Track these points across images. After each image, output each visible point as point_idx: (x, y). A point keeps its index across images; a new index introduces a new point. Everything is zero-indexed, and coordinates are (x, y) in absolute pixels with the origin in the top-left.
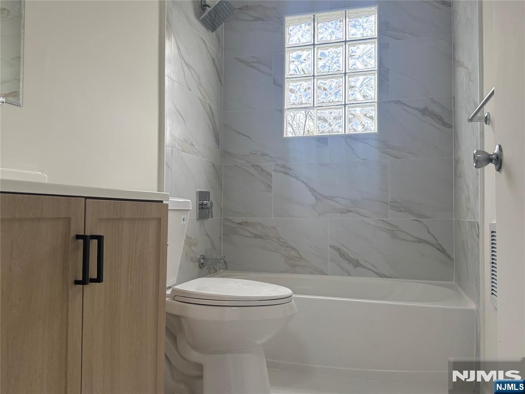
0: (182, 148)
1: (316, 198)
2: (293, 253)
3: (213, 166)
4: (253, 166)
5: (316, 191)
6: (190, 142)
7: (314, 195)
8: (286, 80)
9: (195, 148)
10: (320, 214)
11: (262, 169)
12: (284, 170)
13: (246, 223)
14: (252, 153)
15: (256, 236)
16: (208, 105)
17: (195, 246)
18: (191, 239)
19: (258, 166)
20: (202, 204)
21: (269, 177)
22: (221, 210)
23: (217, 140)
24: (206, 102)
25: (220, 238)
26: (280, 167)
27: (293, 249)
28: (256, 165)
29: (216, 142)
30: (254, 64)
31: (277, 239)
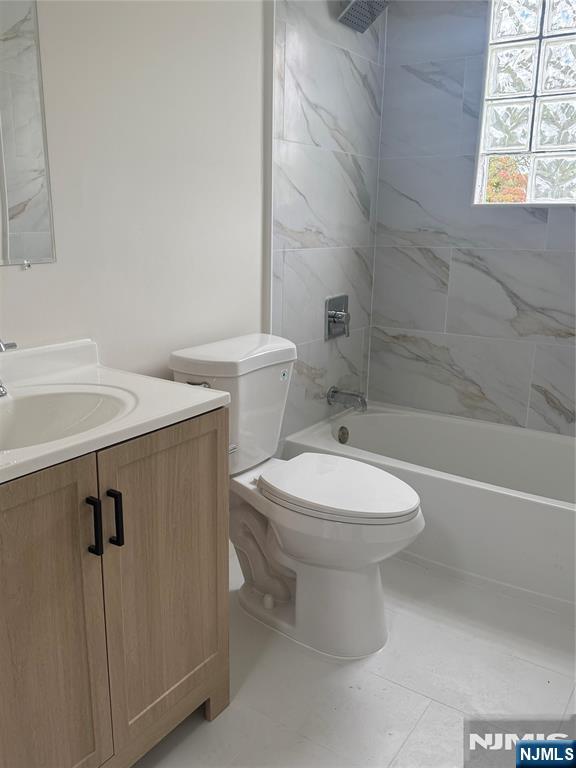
0: (302, 243)
1: (518, 308)
2: (472, 389)
3: (357, 253)
4: (420, 249)
5: (518, 298)
6: (314, 230)
7: (515, 304)
8: (486, 104)
9: (325, 237)
10: (521, 335)
11: (435, 256)
12: (469, 259)
13: (405, 336)
14: (420, 230)
15: (418, 358)
16: (350, 158)
17: (322, 376)
18: (315, 369)
19: (429, 250)
20: (333, 317)
21: (444, 268)
22: (369, 315)
23: (366, 210)
24: (347, 155)
25: (366, 356)
26: (465, 254)
27: (474, 383)
28: (425, 249)
29: (363, 213)
30: (431, 76)
31: (450, 365)
